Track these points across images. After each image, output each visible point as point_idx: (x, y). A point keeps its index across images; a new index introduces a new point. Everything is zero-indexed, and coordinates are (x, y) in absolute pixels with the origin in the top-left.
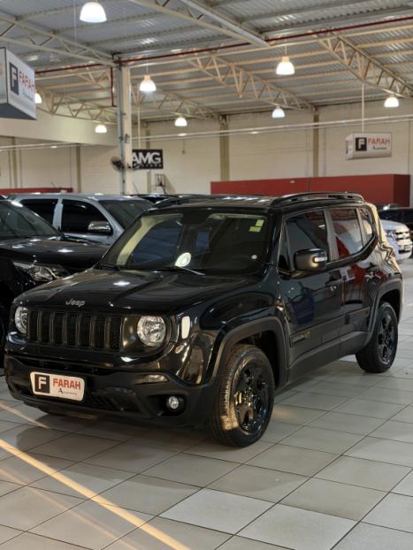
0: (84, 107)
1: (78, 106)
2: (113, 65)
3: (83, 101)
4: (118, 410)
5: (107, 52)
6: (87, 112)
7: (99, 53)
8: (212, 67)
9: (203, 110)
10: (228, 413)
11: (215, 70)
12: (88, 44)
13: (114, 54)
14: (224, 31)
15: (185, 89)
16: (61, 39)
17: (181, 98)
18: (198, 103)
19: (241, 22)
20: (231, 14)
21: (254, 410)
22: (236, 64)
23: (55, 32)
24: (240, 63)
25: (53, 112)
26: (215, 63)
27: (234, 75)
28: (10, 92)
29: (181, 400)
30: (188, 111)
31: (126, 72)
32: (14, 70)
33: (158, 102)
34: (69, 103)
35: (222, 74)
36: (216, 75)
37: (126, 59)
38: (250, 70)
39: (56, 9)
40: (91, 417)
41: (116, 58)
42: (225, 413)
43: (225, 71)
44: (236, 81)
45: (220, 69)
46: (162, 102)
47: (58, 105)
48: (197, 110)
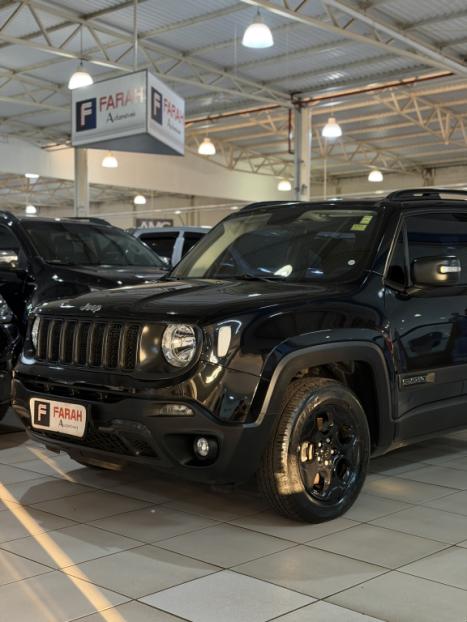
0: (267, 162)
1: (260, 160)
2: (292, 106)
3: (266, 155)
4: (133, 455)
5: (285, 91)
6: (269, 167)
7: (276, 92)
8: (413, 110)
9: (403, 163)
10: (285, 469)
11: (415, 113)
12: (264, 83)
13: (293, 93)
14: (420, 59)
15: (381, 138)
16: (234, 77)
17: (377, 148)
18: (398, 155)
19: (441, 48)
20: (428, 37)
21: (333, 472)
22: (441, 105)
23: (226, 69)
24: (447, 104)
25: (231, 167)
26: (416, 104)
27: (440, 119)
28: (151, 121)
29: (214, 444)
30: (385, 164)
31: (307, 114)
32: (157, 96)
33: (348, 154)
34: (251, 157)
35: (424, 118)
36: (417, 119)
37: (307, 99)
38: (459, 113)
39: (225, 42)
40: (114, 467)
41: (295, 98)
42: (280, 469)
43: (427, 115)
44: (442, 127)
45: (422, 112)
46: (353, 154)
47: (237, 160)
48: (395, 163)
